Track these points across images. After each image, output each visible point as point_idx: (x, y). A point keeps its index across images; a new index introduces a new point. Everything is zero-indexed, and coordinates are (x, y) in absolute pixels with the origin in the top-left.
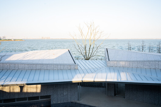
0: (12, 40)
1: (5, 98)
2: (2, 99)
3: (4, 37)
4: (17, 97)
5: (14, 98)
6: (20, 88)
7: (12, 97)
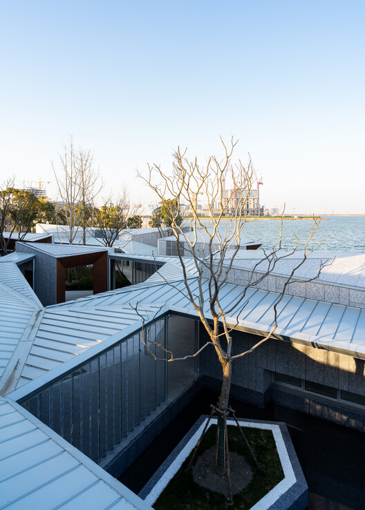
0: (295, 217)
1: (310, 377)
2: (303, 377)
3: (275, 210)
4: (345, 389)
5: (336, 386)
6: (356, 362)
7: (329, 382)
